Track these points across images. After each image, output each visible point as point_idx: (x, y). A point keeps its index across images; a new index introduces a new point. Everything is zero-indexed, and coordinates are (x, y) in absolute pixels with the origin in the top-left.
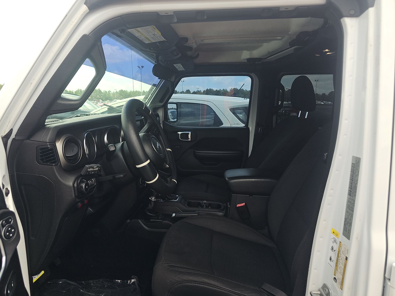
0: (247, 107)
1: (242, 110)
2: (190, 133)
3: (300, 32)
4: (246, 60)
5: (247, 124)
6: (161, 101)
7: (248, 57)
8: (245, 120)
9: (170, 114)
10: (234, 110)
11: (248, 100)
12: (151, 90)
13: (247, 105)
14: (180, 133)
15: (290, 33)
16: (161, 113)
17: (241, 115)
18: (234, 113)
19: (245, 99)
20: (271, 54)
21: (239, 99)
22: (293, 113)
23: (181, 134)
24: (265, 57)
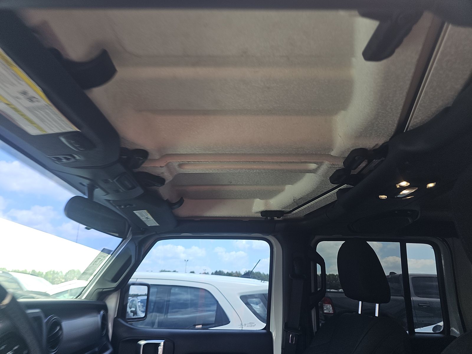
0: (266, 294)
1: (259, 299)
2: (162, 344)
3: (352, 149)
4: (260, 214)
5: (268, 322)
6: (114, 280)
7: (262, 208)
8: (264, 314)
9: (139, 304)
10: (246, 299)
11: (267, 283)
12: (97, 260)
13: (265, 290)
14: (142, 343)
15: (332, 153)
16: (112, 303)
17: (258, 307)
18: (247, 304)
19: (263, 281)
20: (299, 203)
21: (254, 281)
22: (327, 305)
23: (145, 345)
24: (288, 210)
